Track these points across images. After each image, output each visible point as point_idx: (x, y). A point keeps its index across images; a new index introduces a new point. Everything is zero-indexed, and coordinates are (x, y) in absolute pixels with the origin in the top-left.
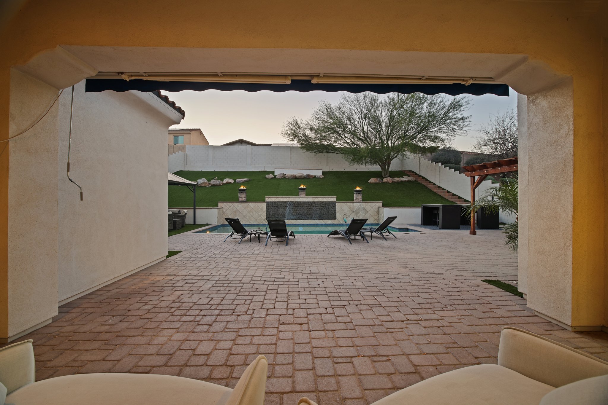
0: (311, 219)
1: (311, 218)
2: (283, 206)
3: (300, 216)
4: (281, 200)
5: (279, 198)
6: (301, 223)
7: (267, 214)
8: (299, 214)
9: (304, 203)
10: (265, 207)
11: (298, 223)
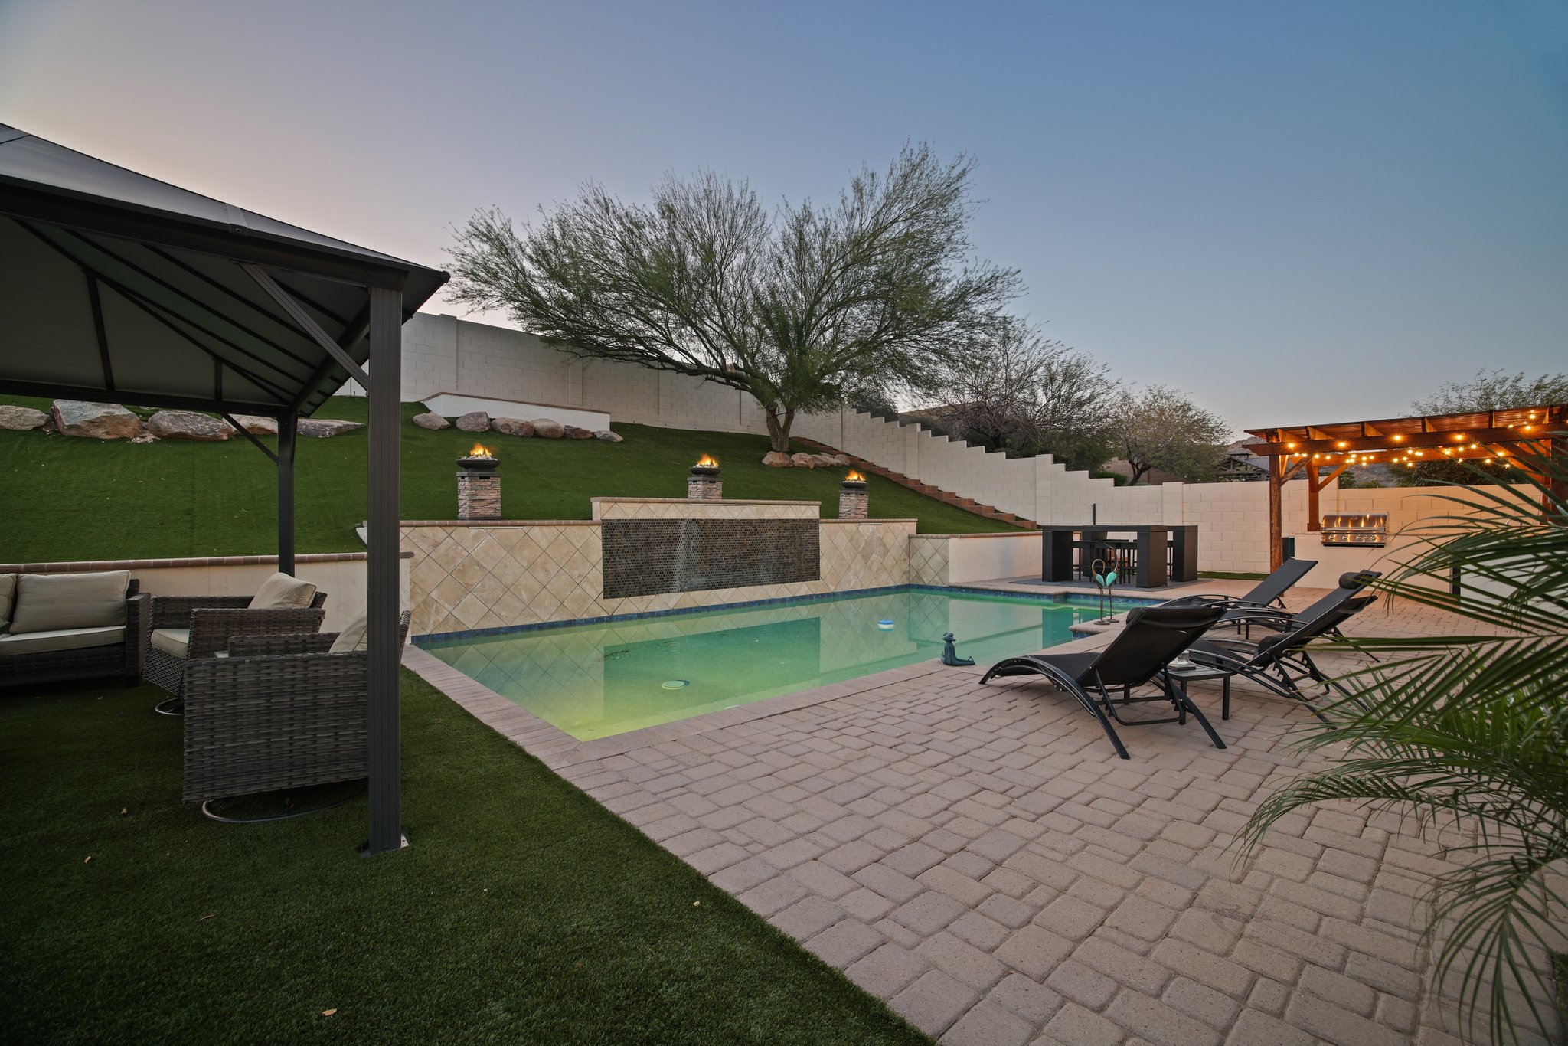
0: (753, 584)
1: (755, 581)
2: (666, 537)
3: (720, 576)
4: (658, 516)
5: (652, 506)
6: (726, 601)
7: (606, 575)
8: (719, 568)
9: (732, 523)
10: (599, 543)
11: (715, 603)
